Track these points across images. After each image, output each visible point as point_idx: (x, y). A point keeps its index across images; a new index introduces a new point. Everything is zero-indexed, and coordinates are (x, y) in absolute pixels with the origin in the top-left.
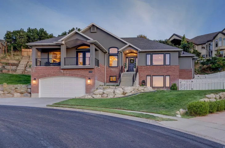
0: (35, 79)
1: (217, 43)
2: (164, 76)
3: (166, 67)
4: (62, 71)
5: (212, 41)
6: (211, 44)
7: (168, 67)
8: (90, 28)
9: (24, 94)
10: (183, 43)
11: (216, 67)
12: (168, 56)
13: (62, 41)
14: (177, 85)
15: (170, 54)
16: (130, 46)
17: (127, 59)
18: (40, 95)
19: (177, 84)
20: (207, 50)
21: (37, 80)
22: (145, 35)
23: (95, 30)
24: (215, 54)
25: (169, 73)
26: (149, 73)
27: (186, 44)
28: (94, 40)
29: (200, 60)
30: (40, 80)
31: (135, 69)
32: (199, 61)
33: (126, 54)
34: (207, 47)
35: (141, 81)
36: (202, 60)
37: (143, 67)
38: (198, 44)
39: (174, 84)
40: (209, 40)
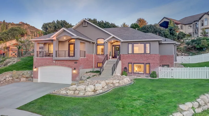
0: (36, 67)
1: (202, 23)
2: (144, 63)
3: (146, 55)
4: (54, 62)
5: (198, 21)
6: (197, 23)
7: (148, 55)
8: (82, 23)
9: (29, 79)
10: (170, 26)
11: (200, 47)
12: (148, 45)
13: (53, 37)
14: (157, 73)
15: (150, 43)
16: (113, 37)
17: (113, 47)
18: (39, 80)
19: (156, 71)
20: (193, 28)
21: (37, 68)
22: (143, 18)
23: (86, 24)
24: (201, 32)
25: (149, 61)
26: (131, 60)
27: (172, 27)
28: (77, 36)
29: (185, 39)
30: (39, 68)
31: (118, 57)
32: (185, 41)
33: (112, 43)
34: (193, 26)
35: (124, 67)
36: (187, 39)
37: (125, 55)
38: (185, 24)
39: (154, 72)
40: (195, 20)
